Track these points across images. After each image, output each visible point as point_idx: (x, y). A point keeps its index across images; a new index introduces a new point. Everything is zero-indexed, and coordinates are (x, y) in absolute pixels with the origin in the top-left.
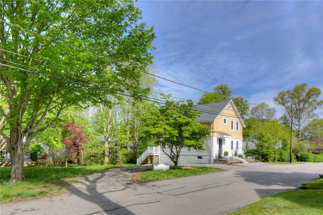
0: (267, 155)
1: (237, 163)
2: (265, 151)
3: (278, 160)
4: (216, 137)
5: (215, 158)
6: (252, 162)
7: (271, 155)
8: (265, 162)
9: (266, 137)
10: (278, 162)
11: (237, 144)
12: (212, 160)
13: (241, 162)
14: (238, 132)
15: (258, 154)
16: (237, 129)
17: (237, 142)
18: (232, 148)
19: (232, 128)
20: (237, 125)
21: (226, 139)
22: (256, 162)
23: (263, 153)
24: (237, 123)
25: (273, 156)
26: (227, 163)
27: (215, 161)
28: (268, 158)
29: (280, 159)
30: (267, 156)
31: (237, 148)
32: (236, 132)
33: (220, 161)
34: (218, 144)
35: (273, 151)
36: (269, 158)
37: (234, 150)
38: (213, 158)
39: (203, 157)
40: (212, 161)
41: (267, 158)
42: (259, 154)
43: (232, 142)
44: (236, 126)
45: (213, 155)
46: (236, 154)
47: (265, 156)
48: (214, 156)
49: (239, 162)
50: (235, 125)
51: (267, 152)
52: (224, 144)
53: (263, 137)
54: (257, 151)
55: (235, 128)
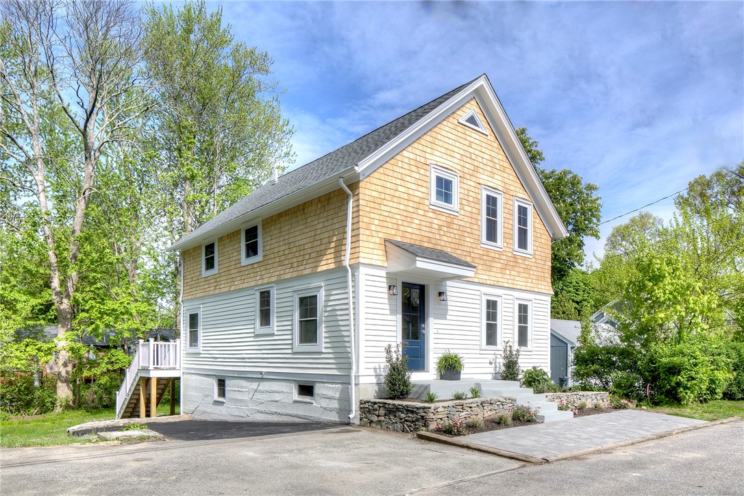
0: (674, 370)
1: (499, 423)
2: (663, 352)
3: (728, 396)
4: (383, 273)
5: (370, 394)
6: (597, 409)
7: (697, 373)
8: (667, 409)
9: (668, 280)
10: (727, 403)
11: (523, 318)
12: (355, 406)
13: (523, 418)
14: (525, 259)
15: (630, 367)
16: (523, 243)
17: (523, 309)
18: (491, 337)
19: (492, 235)
20: (523, 220)
21: (451, 288)
22: (616, 408)
23: (652, 361)
24: (523, 211)
25: (703, 374)
26: (423, 433)
27: (369, 412)
28: (678, 384)
29: (735, 389)
30: (674, 374)
31: (523, 339)
32: (515, 257)
33: (392, 411)
34: (393, 312)
35: (705, 351)
36: (686, 388)
37: (500, 345)
38: (357, 392)
39: (318, 389)
40: (354, 415)
41: (674, 388)
42: (633, 367)
43: (492, 305)
44: (516, 226)
45: (357, 377)
46: (510, 371)
47: (662, 375)
48: (362, 380)
49: (510, 420)
50: (506, 221)
51: (674, 355)
52: (443, 315)
53: (657, 279)
54: (624, 354)
55: (508, 237)
